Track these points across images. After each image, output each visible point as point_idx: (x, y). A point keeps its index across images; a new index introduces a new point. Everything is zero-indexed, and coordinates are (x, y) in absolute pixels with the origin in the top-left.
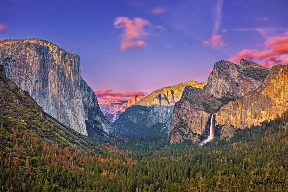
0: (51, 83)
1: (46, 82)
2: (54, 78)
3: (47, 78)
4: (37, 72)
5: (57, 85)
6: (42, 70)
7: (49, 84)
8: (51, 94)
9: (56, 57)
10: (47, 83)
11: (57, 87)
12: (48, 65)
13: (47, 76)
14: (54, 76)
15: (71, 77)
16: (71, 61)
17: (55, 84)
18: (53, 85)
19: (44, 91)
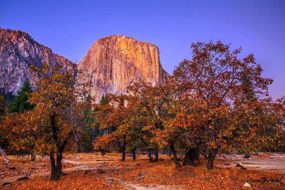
0: (116, 75)
1: (110, 73)
2: (121, 69)
3: (111, 69)
4: (95, 61)
5: (123, 76)
6: (104, 60)
7: (114, 76)
8: (116, 87)
9: (123, 47)
10: (111, 75)
11: (123, 79)
12: (114, 56)
13: (112, 67)
14: (121, 67)
15: (144, 67)
16: (142, 49)
17: (121, 76)
18: (119, 77)
19: (107, 84)
